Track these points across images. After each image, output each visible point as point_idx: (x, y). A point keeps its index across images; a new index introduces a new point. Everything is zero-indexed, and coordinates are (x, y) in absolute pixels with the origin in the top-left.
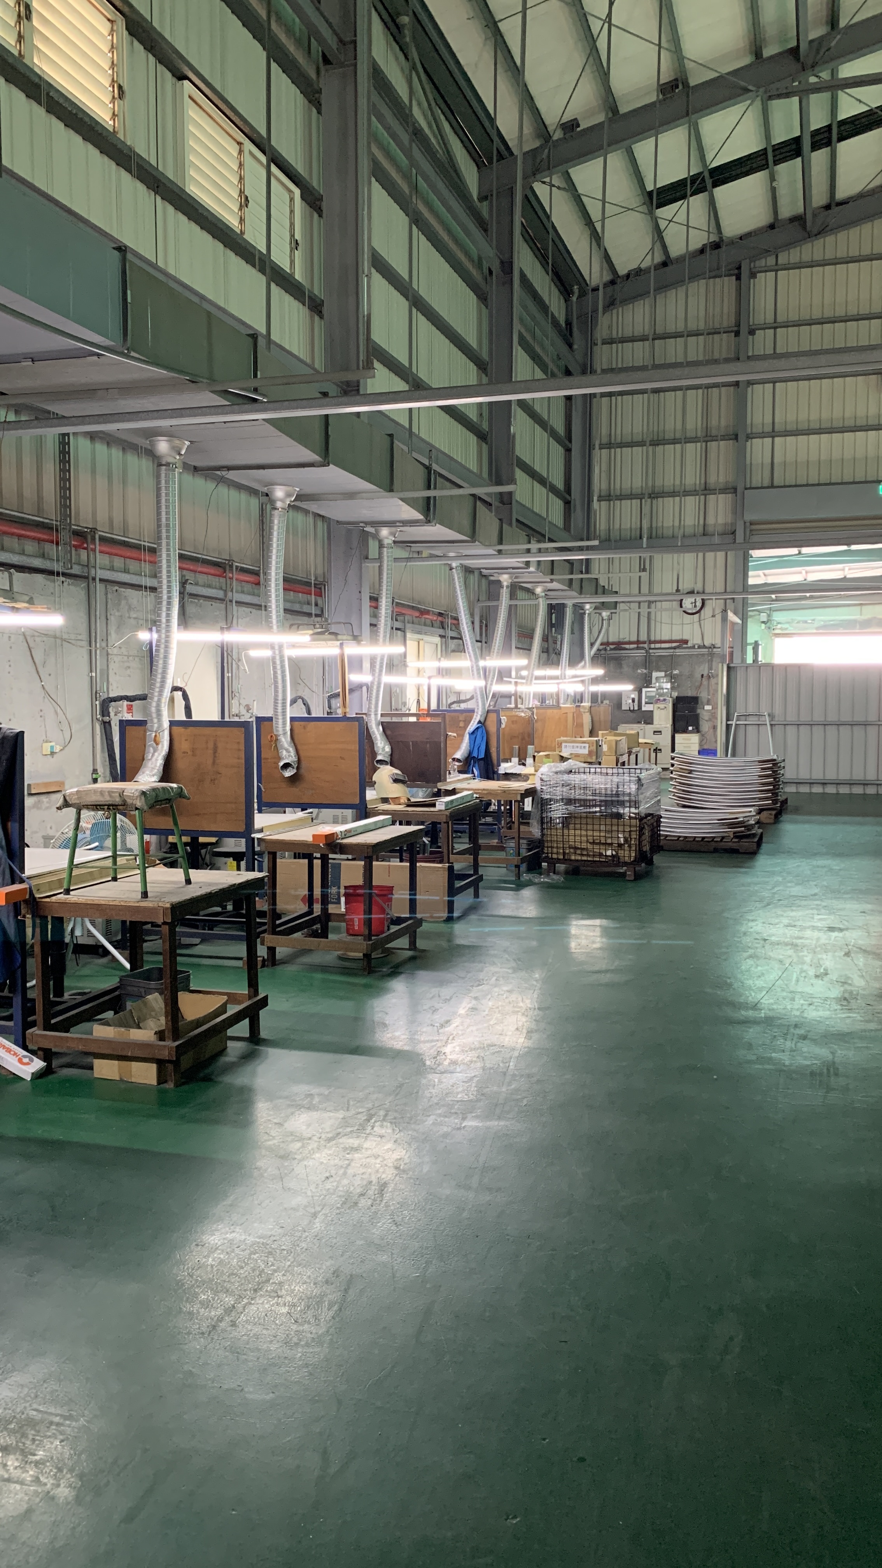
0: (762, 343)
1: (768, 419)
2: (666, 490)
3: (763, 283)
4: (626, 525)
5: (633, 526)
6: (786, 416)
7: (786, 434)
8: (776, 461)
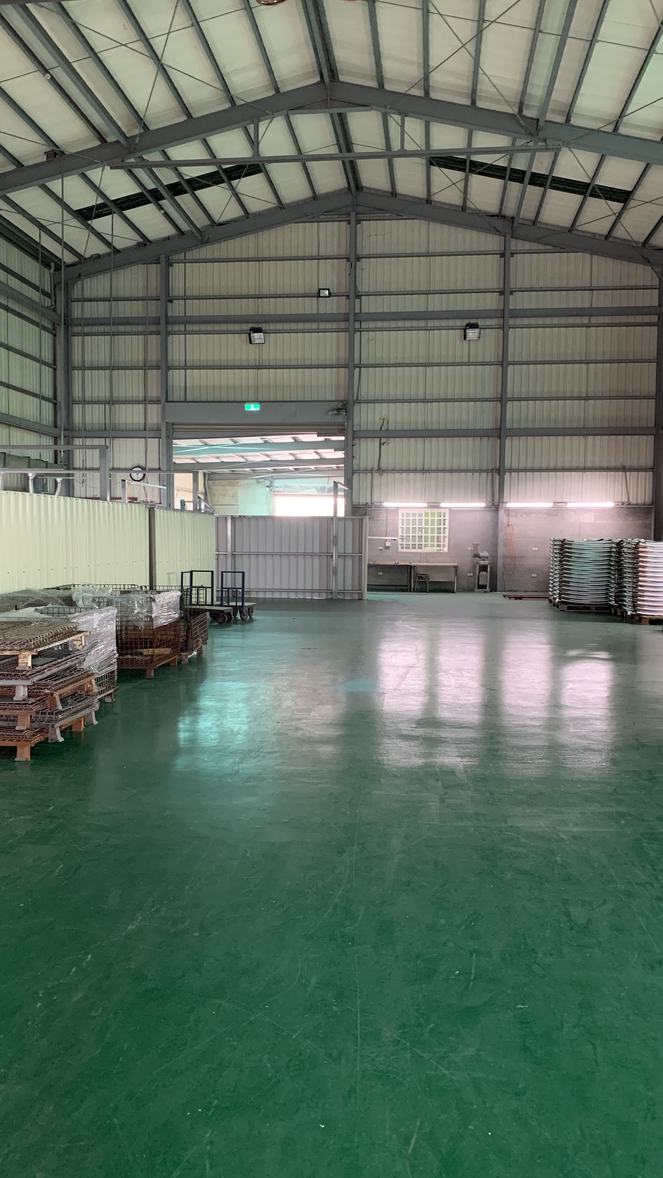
0: (177, 309)
1: (182, 358)
2: (120, 399)
3: (177, 270)
4: (96, 421)
5: (101, 422)
6: (195, 356)
7: (193, 368)
8: (187, 385)
